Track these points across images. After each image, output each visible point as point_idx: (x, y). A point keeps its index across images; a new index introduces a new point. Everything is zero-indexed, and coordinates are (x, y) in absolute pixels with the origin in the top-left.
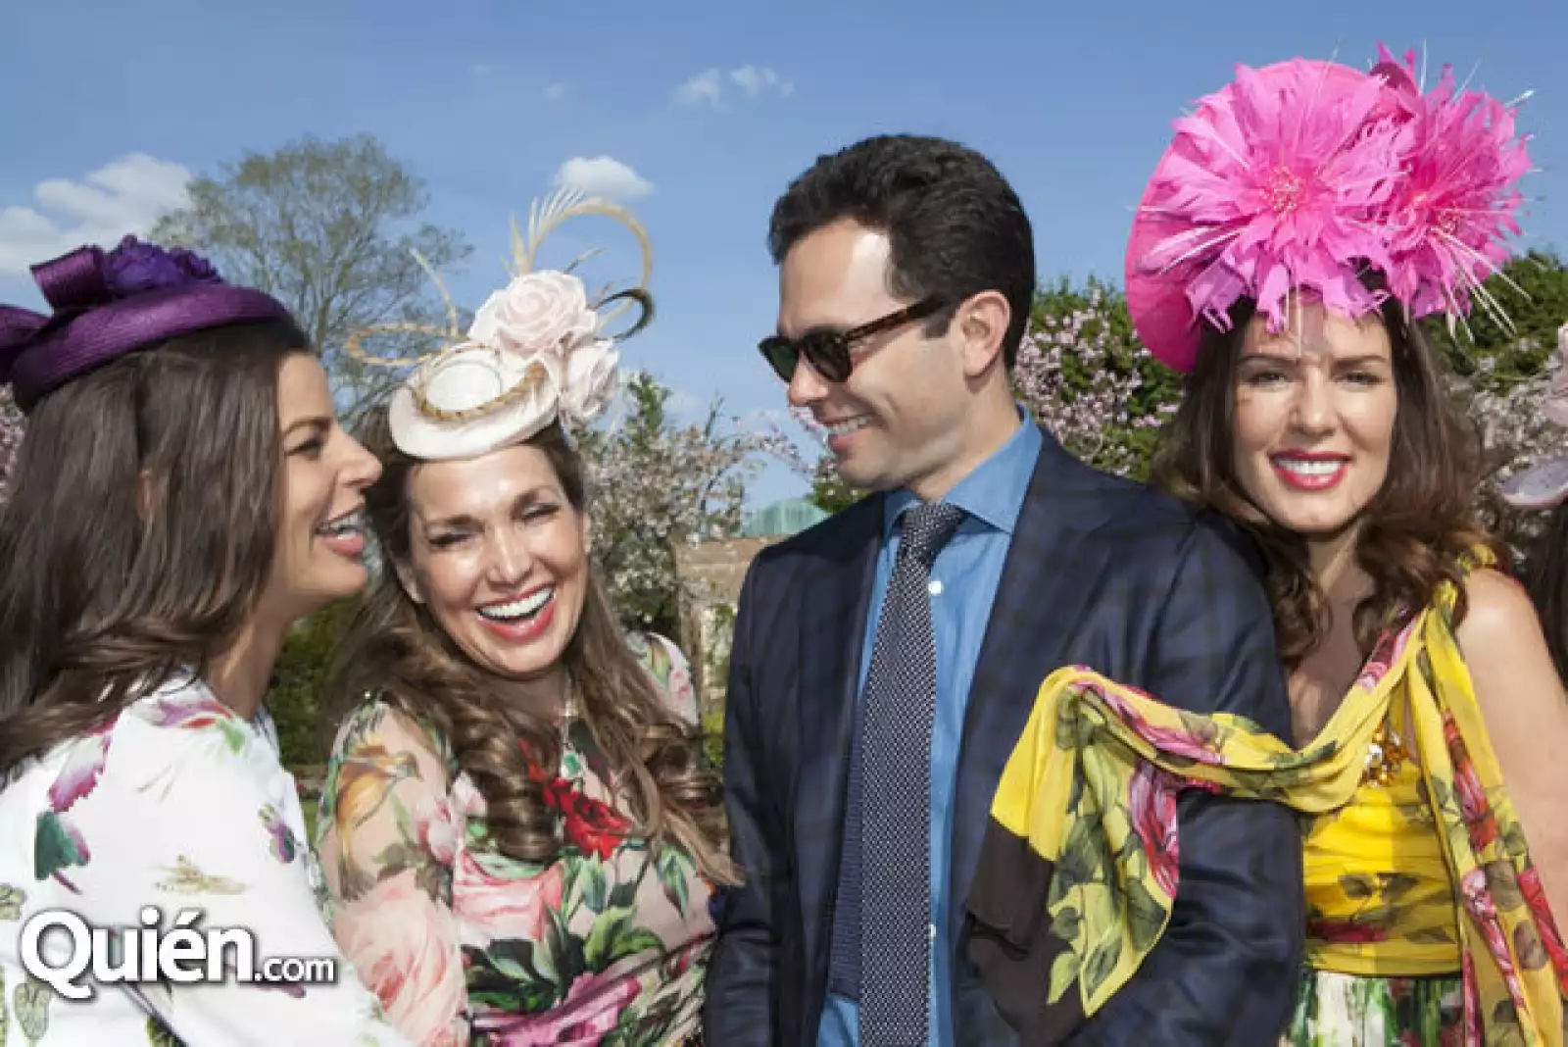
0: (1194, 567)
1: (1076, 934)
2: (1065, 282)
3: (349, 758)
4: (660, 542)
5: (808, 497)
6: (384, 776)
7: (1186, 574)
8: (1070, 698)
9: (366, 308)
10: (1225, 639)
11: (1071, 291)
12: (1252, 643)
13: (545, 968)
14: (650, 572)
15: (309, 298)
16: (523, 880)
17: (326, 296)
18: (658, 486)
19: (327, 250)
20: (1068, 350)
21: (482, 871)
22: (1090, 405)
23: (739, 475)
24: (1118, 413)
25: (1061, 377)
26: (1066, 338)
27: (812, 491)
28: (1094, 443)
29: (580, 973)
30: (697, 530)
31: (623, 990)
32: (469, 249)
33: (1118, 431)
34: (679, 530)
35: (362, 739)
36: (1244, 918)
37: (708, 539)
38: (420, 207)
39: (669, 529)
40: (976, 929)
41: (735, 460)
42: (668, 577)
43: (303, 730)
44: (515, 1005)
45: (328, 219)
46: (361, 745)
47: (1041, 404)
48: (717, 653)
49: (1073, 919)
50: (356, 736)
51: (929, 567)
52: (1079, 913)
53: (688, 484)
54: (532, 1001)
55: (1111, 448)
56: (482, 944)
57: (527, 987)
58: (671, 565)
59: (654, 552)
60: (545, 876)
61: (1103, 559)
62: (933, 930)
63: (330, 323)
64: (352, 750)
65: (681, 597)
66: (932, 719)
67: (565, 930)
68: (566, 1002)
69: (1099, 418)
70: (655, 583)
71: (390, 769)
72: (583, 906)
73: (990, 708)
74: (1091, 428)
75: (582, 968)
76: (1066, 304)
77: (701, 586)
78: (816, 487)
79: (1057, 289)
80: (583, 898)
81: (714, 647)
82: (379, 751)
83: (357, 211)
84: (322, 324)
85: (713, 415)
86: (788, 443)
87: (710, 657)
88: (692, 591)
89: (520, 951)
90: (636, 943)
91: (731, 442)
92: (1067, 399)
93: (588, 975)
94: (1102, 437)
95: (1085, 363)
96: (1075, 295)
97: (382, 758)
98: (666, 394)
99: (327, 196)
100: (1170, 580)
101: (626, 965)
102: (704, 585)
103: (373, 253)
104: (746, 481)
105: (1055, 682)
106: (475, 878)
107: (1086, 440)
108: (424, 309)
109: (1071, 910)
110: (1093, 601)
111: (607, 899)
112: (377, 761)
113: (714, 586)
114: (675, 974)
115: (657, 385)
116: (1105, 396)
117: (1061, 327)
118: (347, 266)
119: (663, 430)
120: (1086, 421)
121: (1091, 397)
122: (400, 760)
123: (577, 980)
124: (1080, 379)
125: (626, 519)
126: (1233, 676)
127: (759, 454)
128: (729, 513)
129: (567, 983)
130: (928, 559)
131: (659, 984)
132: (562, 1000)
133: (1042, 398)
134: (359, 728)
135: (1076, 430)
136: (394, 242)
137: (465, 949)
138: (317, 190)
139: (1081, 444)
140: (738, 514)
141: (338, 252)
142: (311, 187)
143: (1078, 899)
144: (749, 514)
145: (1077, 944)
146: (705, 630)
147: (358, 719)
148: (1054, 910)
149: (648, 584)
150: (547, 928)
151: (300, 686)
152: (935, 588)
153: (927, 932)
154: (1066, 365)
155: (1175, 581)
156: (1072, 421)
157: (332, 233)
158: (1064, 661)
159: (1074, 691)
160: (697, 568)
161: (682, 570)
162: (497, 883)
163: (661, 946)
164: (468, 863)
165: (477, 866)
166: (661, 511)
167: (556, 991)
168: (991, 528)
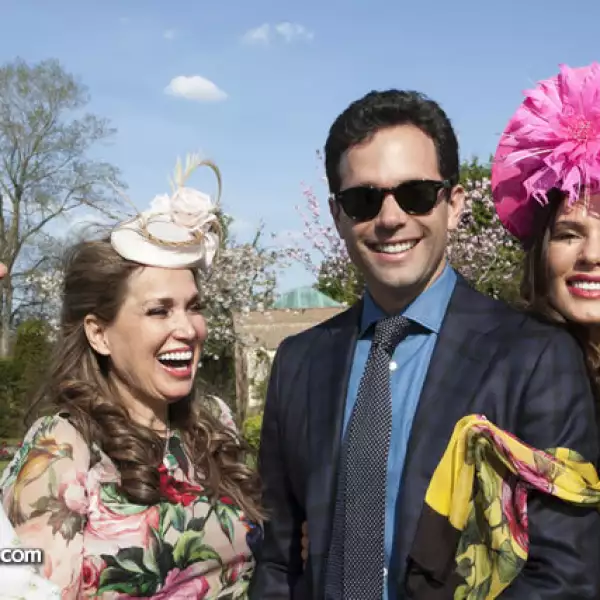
0: (548, 358)
1: (469, 574)
2: (475, 159)
3: (36, 446)
4: (226, 312)
5: (315, 286)
6: (52, 456)
7: (543, 362)
8: (473, 434)
9: (50, 164)
10: (564, 401)
11: (478, 165)
12: (580, 406)
13: (150, 565)
14: (218, 329)
15: (16, 157)
16: (136, 514)
17: (27, 156)
18: (225, 278)
19: (28, 130)
20: (478, 202)
21: (111, 511)
22: (489, 235)
23: (274, 273)
24: (507, 241)
25: (472, 218)
26: (476, 194)
27: (317, 282)
28: (491, 259)
29: (171, 569)
30: (247, 304)
31: (198, 584)
32: (114, 131)
33: (506, 252)
34: (237, 305)
35: (44, 436)
36: (570, 570)
37: (253, 309)
38: (84, 103)
39: (231, 304)
40: (414, 570)
41: (272, 263)
42: (228, 332)
43: (7, 417)
44: (134, 590)
45: (29, 109)
46: (42, 439)
47: (459, 234)
48: (256, 379)
49: (468, 565)
50: (40, 434)
51: (391, 355)
52: (472, 561)
53: (242, 277)
54: (144, 587)
55: (502, 262)
56: (113, 552)
57: (141, 577)
58: (231, 326)
59: (222, 317)
60: (149, 512)
61: (493, 351)
62: (386, 571)
63: (29, 172)
64: (38, 442)
65: (236, 345)
66: (388, 446)
67: (162, 541)
68: (165, 588)
69: (495, 244)
70: (221, 335)
71: (57, 453)
72: (171, 528)
73: (424, 439)
74: (489, 249)
75: (173, 565)
76: (477, 174)
77: (249, 339)
78: (319, 279)
79: (470, 163)
80: (171, 523)
81: (255, 375)
82: (52, 442)
83: (46, 105)
84: (24, 173)
85: (259, 234)
86: (304, 253)
87: (252, 382)
88: (243, 342)
89: (136, 555)
90: (204, 554)
91: (269, 252)
92: (474, 231)
93: (176, 570)
94: (495, 255)
95: (488, 209)
96: (481, 167)
97: (53, 446)
98: (230, 220)
99: (30, 96)
100: (533, 365)
101: (199, 568)
102: (252, 338)
103: (55, 130)
104: (277, 276)
105: (464, 424)
106: (107, 515)
107: (487, 257)
108: (85, 164)
109: (467, 560)
110: (486, 377)
111: (186, 526)
112: (49, 448)
113: (257, 339)
114: (231, 582)
115: (226, 214)
116: (499, 230)
117: (474, 187)
118: (41, 138)
119: (228, 242)
120: (487, 245)
121: (490, 230)
122: (62, 447)
123: (170, 573)
124: (484, 220)
125: (205, 297)
126: (568, 425)
127: (288, 259)
128: (266, 295)
129: (164, 575)
130: (390, 351)
131: (221, 587)
132: (162, 587)
133: (460, 230)
134: (43, 430)
135: (480, 251)
136: (68, 123)
137: (103, 557)
138: (24, 91)
139: (483, 259)
140: (272, 296)
141: (35, 130)
142: (20, 91)
143: (473, 555)
144: (279, 296)
145: (470, 580)
146: (250, 365)
147: (42, 424)
148: (459, 559)
149: (217, 336)
150: (151, 540)
151: (6, 391)
152: (393, 366)
153: (383, 572)
154: (475, 210)
155: (537, 365)
156: (478, 245)
157: (30, 118)
158: (469, 412)
159: (476, 430)
160: (247, 327)
161: (237, 329)
162: (120, 517)
163: (220, 560)
164: (102, 508)
165: (108, 509)
166: (225, 292)
167: (158, 580)
168: (427, 332)
